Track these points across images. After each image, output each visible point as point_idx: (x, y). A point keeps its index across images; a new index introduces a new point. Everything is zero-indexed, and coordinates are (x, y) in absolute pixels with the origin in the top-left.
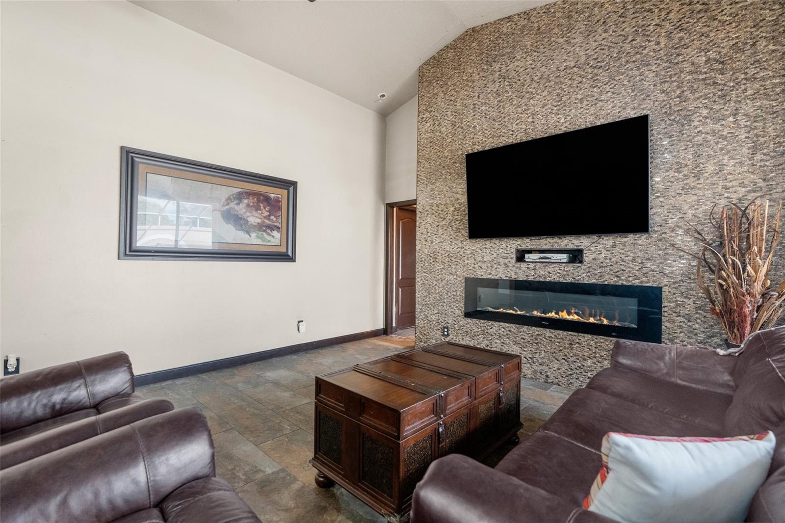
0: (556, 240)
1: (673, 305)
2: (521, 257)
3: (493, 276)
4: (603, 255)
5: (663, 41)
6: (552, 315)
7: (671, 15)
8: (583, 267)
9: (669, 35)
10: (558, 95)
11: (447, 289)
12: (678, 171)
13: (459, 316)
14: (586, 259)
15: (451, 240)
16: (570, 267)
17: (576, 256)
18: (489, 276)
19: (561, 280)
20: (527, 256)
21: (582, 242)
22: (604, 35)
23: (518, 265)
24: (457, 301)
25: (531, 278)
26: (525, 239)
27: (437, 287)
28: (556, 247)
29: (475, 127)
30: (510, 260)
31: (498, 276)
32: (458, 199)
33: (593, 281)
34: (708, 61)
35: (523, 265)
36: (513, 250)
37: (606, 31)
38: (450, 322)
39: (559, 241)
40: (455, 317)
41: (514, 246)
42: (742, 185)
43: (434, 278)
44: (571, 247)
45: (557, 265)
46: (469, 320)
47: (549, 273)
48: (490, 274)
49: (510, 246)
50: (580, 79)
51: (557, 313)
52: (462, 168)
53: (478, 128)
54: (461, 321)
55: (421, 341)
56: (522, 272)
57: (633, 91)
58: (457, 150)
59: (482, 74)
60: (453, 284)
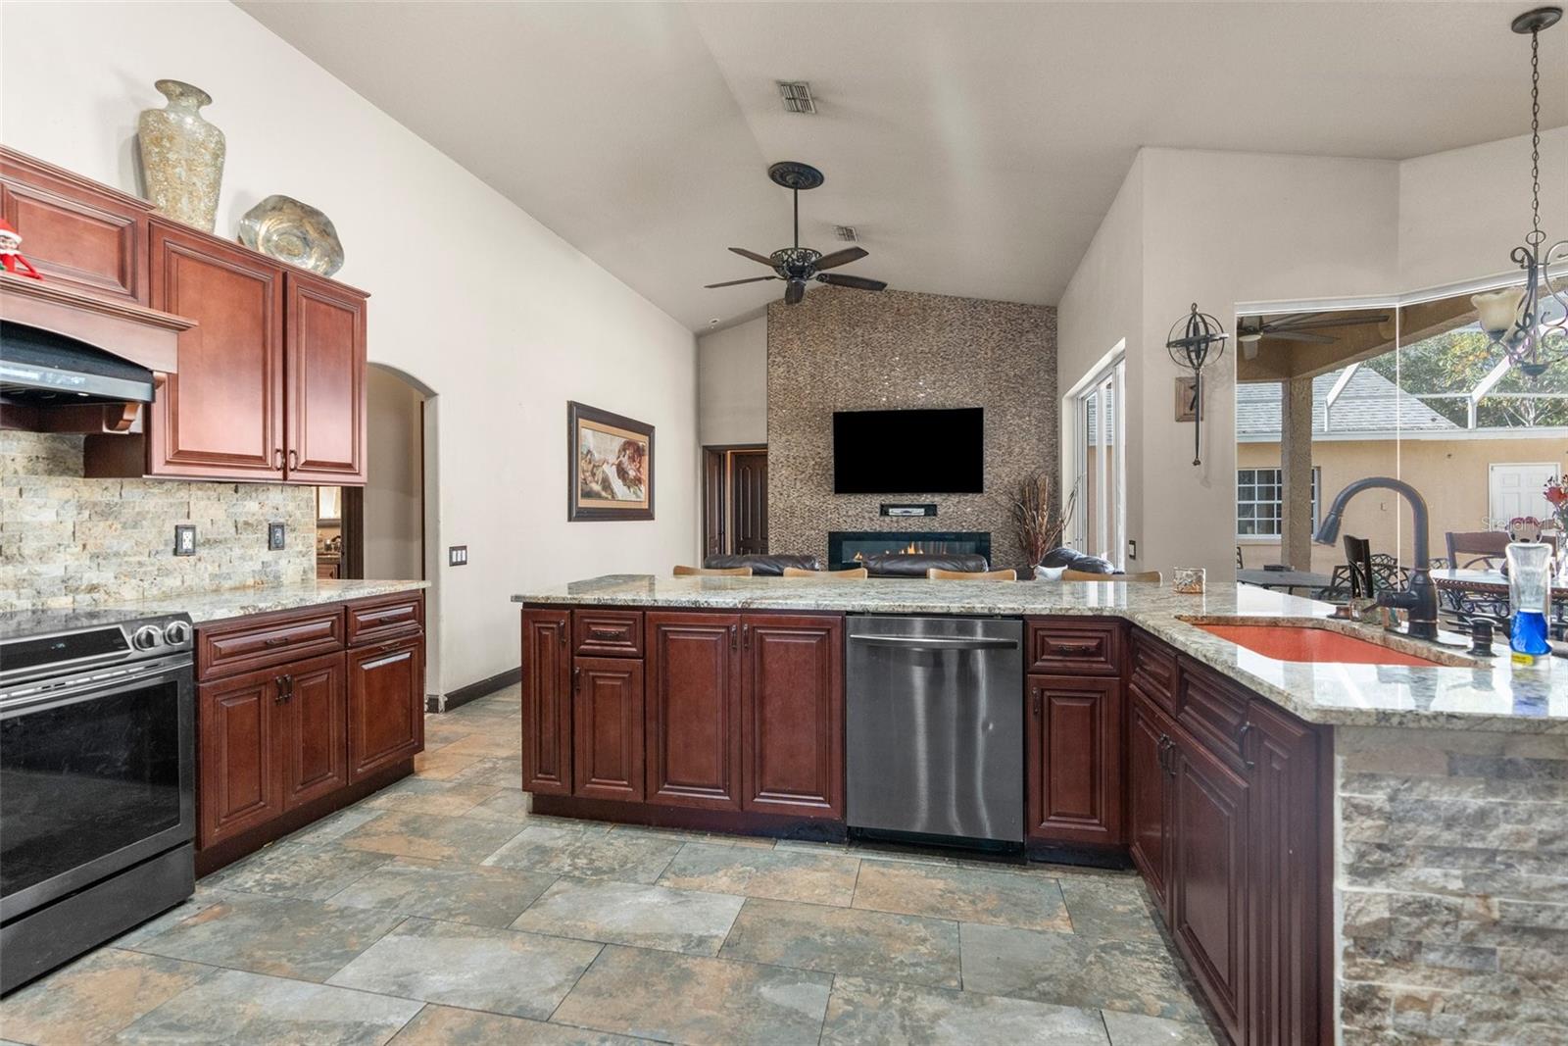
0: (915, 496)
1: (996, 540)
2: (884, 511)
3: (859, 529)
4: (951, 510)
5: (990, 354)
7: (994, 336)
8: (938, 519)
9: (993, 349)
10: (916, 373)
11: (807, 544)
12: (999, 449)
14: (939, 512)
15: (812, 494)
16: (927, 520)
17: (931, 510)
18: (855, 530)
19: (920, 530)
20: (890, 510)
21: (937, 499)
22: (950, 335)
23: (882, 518)
25: (894, 530)
26: (888, 495)
27: (795, 543)
28: (916, 503)
29: (837, 384)
30: (875, 514)
31: (863, 529)
32: (819, 453)
33: (945, 530)
34: (1015, 375)
35: (887, 519)
36: (878, 505)
37: (952, 332)
39: (918, 498)
41: (878, 501)
42: (1033, 463)
43: (792, 533)
44: (928, 502)
45: (917, 518)
47: (910, 525)
48: (855, 527)
49: (876, 500)
50: (933, 365)
52: (830, 423)
53: (840, 386)
56: (885, 525)
57: (971, 384)
58: (818, 403)
59: (844, 334)
60: (815, 539)
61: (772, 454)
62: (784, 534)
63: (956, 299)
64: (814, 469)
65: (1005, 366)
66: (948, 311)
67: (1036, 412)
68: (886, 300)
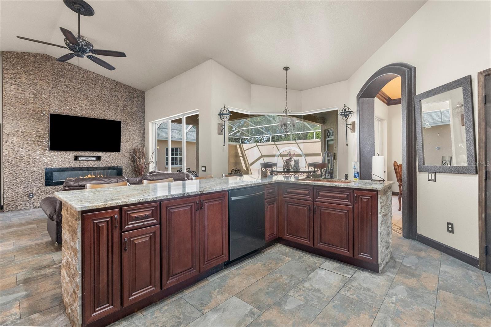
0: (91, 153)
1: (125, 171)
2: (76, 158)
3: (62, 166)
4: (107, 158)
7: (124, 96)
8: (101, 162)
9: (123, 101)
10: (92, 103)
11: (31, 174)
12: (125, 137)
13: (41, 186)
14: (102, 159)
15: (34, 151)
16: (97, 162)
17: (98, 158)
18: (60, 167)
19: (93, 166)
20: (79, 158)
21: (101, 154)
22: (107, 92)
23: (75, 161)
24: (39, 179)
25: (81, 166)
26: (78, 152)
27: (23, 174)
28: (91, 155)
30: (71, 160)
31: (65, 166)
32: (39, 131)
33: (104, 166)
34: (131, 112)
35: (78, 162)
36: (73, 156)
38: (34, 190)
39: (92, 153)
40: (38, 187)
41: (73, 154)
42: (137, 142)
43: (21, 169)
44: (97, 155)
45: (92, 161)
46: (48, 187)
47: (89, 164)
48: (61, 166)
50: (99, 102)
52: (47, 119)
54: (42, 188)
55: (10, 205)
56: (77, 164)
57: (115, 112)
58: (38, 108)
59: (55, 79)
60: (36, 172)
61: (6, 129)
62: (15, 170)
63: (109, 79)
64: (35, 139)
65: (128, 108)
66: (106, 82)
67: (138, 125)
68: (77, 70)
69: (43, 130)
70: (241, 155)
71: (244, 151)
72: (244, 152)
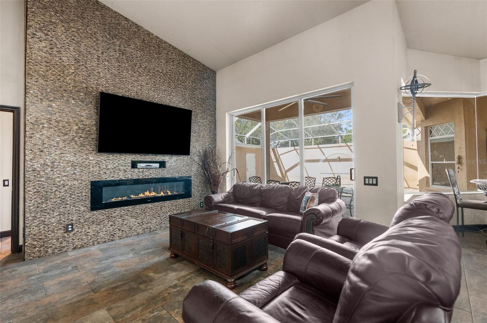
0: (154, 156)
2: (134, 165)
3: (115, 178)
4: (173, 164)
6: (141, 195)
8: (166, 170)
9: (192, 82)
10: (154, 82)
11: (70, 192)
13: (84, 211)
14: (167, 166)
15: (75, 152)
16: (160, 170)
17: (162, 164)
18: (113, 179)
19: (156, 177)
20: (138, 165)
21: (166, 158)
22: (172, 67)
23: (133, 170)
24: (82, 200)
25: (141, 177)
26: (137, 155)
27: (57, 193)
28: (154, 160)
30: (128, 167)
31: (119, 178)
32: (82, 121)
33: (170, 176)
34: (201, 98)
35: (136, 170)
36: (130, 162)
37: (173, 65)
38: (74, 219)
39: (155, 157)
40: (80, 214)
41: (130, 159)
42: (208, 142)
43: (54, 184)
44: (160, 160)
45: (154, 169)
46: (95, 212)
47: (151, 173)
48: (113, 177)
49: (129, 158)
50: (164, 81)
51: (144, 194)
54: (86, 215)
55: (35, 248)
56: (135, 174)
57: (182, 97)
58: (82, 82)
60: (78, 188)
61: (30, 115)
62: (45, 186)
63: (176, 48)
64: (77, 133)
65: (197, 92)
66: (172, 53)
67: (209, 118)
68: (136, 30)
69: (88, 118)
70: (274, 160)
71: (279, 155)
72: (279, 157)
